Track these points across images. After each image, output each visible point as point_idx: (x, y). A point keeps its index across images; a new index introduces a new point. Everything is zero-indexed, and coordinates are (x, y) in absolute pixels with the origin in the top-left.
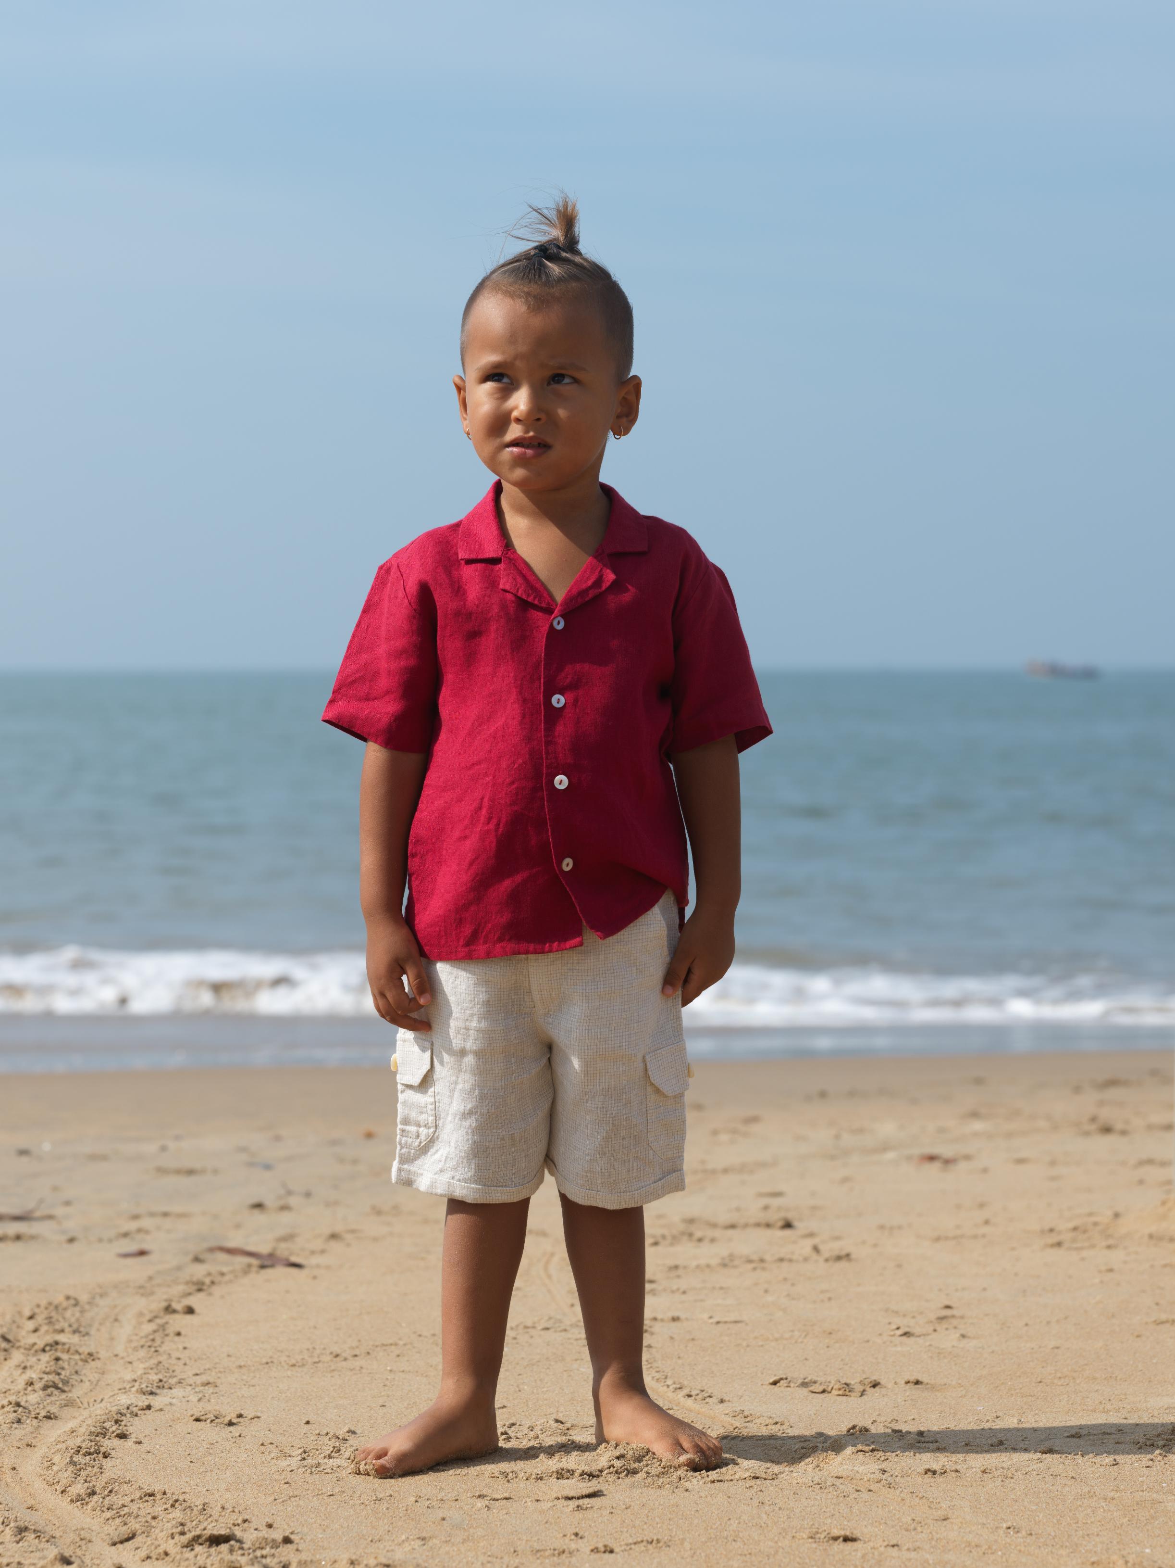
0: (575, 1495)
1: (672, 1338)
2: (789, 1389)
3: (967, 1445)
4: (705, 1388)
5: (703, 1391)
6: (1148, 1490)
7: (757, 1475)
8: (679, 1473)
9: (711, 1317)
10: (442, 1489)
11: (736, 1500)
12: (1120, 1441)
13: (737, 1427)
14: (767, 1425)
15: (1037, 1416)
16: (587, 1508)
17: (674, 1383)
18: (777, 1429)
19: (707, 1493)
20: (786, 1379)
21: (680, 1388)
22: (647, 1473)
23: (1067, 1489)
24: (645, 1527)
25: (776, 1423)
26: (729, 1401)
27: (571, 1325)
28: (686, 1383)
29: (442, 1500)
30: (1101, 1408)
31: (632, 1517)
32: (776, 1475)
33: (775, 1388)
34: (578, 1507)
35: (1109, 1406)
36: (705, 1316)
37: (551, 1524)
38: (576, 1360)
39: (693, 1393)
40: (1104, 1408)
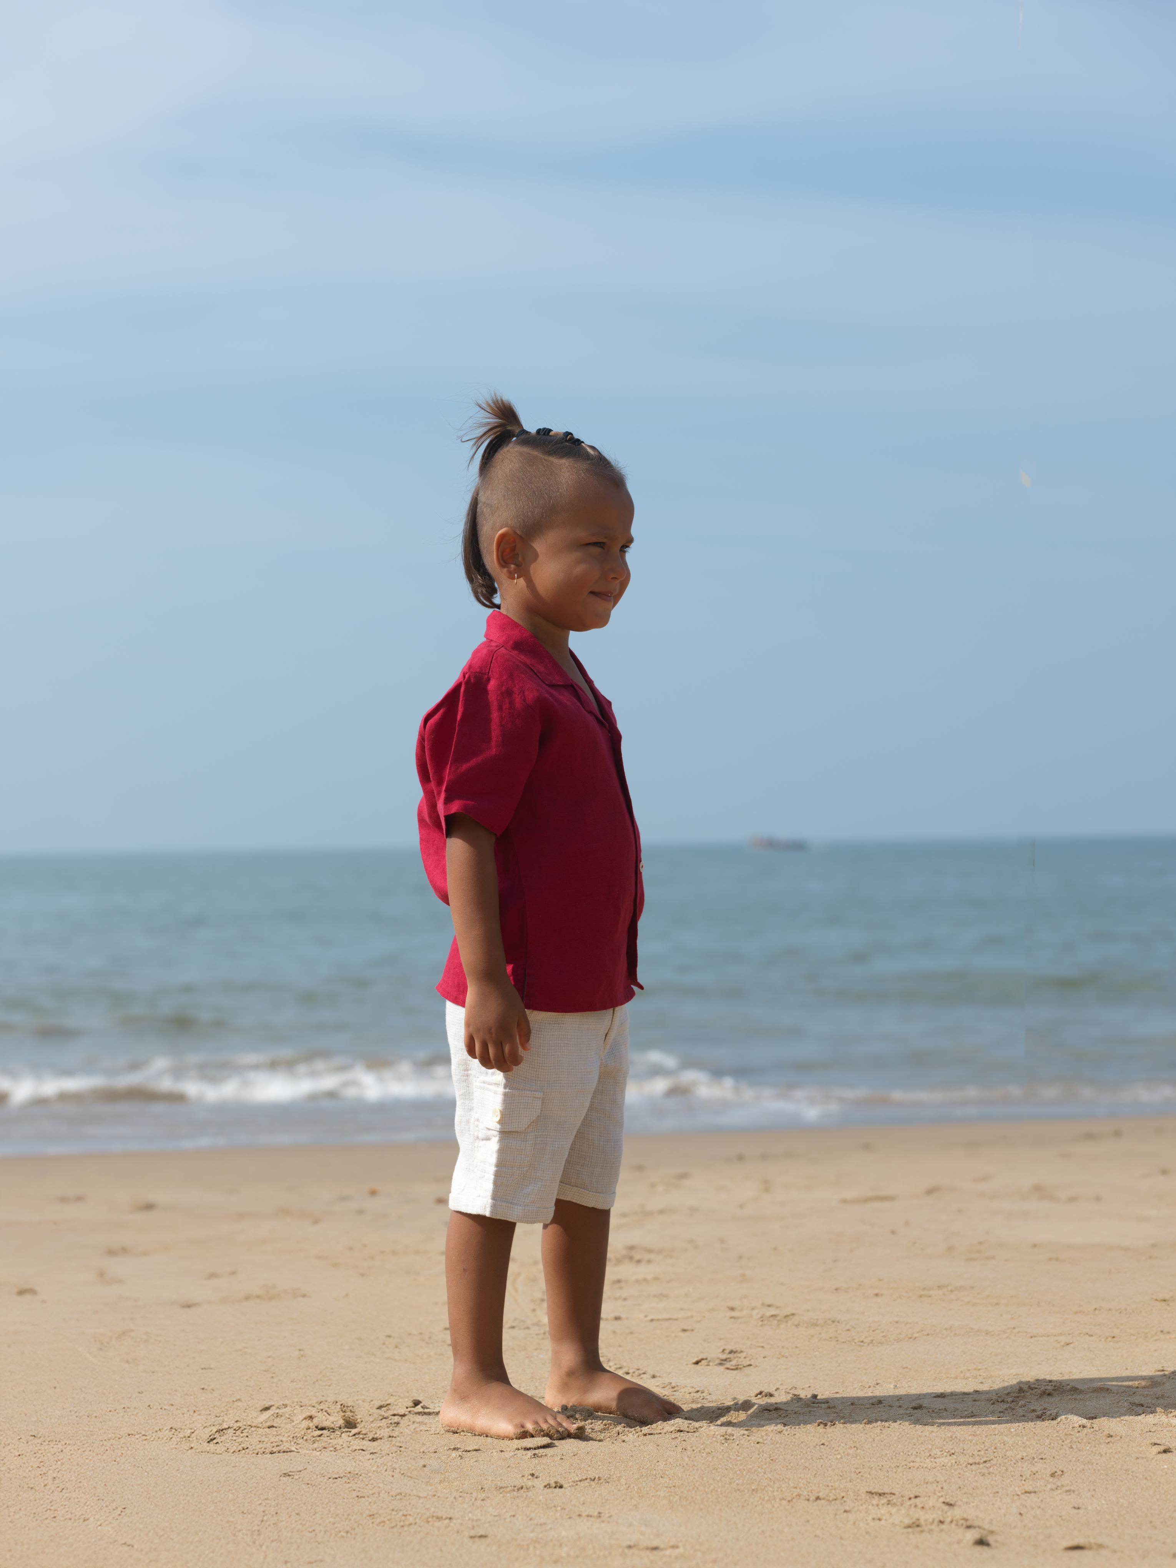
0: (532, 1446)
1: (614, 1332)
2: (708, 1367)
3: (852, 1404)
4: (641, 1368)
5: (638, 1369)
6: (1000, 1434)
7: (681, 1429)
8: (618, 1428)
9: (646, 1316)
10: (423, 1444)
11: (664, 1448)
12: (977, 1399)
13: (665, 1395)
14: (690, 1393)
15: (909, 1383)
16: (542, 1456)
17: (616, 1364)
18: (698, 1397)
19: (640, 1443)
20: (706, 1359)
21: (620, 1368)
22: (592, 1429)
23: (934, 1434)
24: (589, 1468)
25: (698, 1392)
26: (660, 1377)
27: (534, 1325)
28: (625, 1364)
29: (424, 1452)
30: (962, 1375)
31: (578, 1461)
32: (696, 1428)
33: (698, 1367)
34: (534, 1455)
35: (968, 1375)
36: (642, 1316)
37: (512, 1468)
38: (536, 1349)
39: (631, 1371)
40: (964, 1376)
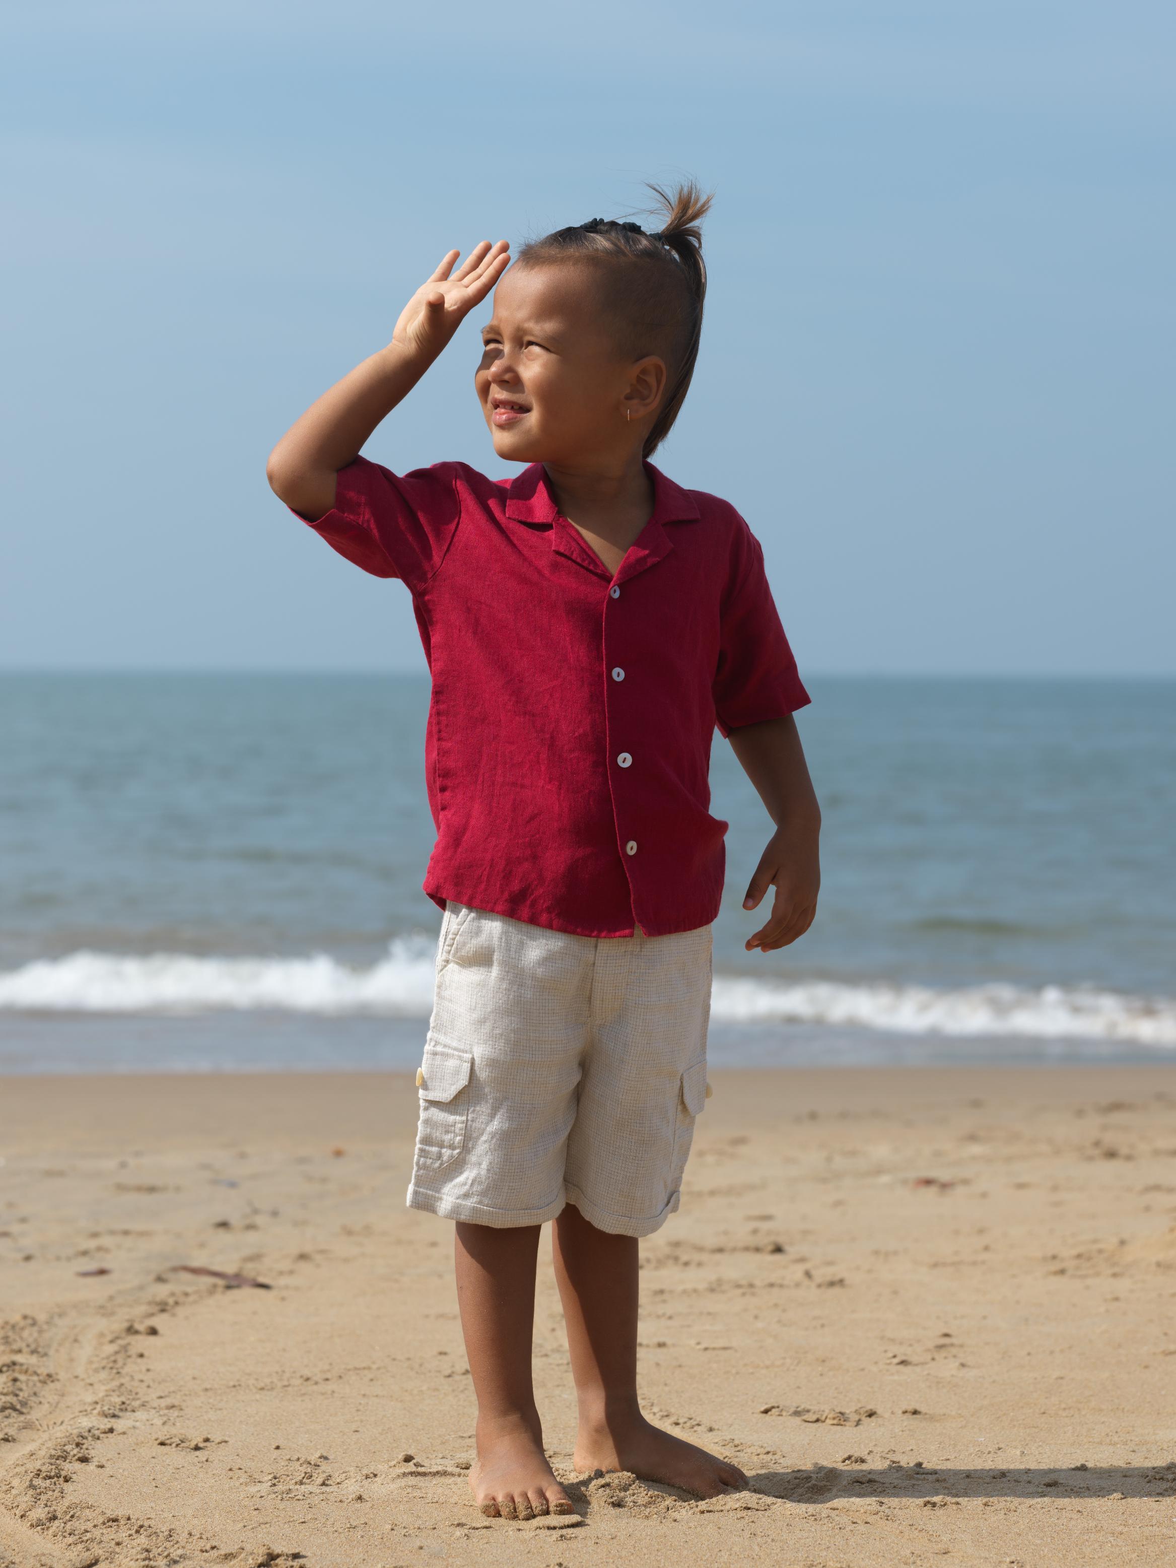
0: (557, 1525)
1: (658, 1364)
2: (780, 1418)
3: (968, 1477)
4: (693, 1416)
5: (690, 1419)
6: (1158, 1524)
7: (749, 1506)
8: (667, 1503)
9: (698, 1344)
10: (418, 1517)
11: (727, 1531)
12: (1128, 1474)
13: (726, 1457)
14: (758, 1455)
15: (1041, 1448)
16: (571, 1538)
17: (661, 1411)
18: (769, 1459)
19: (696, 1524)
20: (778, 1407)
21: (667, 1416)
22: (634, 1502)
23: (1073, 1522)
24: (632, 1558)
25: (768, 1453)
26: (718, 1430)
27: (553, 1351)
28: (673, 1410)
29: (419, 1528)
30: (1108, 1440)
31: (618, 1547)
32: (768, 1505)
33: (767, 1417)
34: (561, 1536)
35: (1116, 1439)
36: (693, 1342)
37: (534, 1554)
38: (558, 1386)
39: (681, 1421)
40: (1111, 1441)
